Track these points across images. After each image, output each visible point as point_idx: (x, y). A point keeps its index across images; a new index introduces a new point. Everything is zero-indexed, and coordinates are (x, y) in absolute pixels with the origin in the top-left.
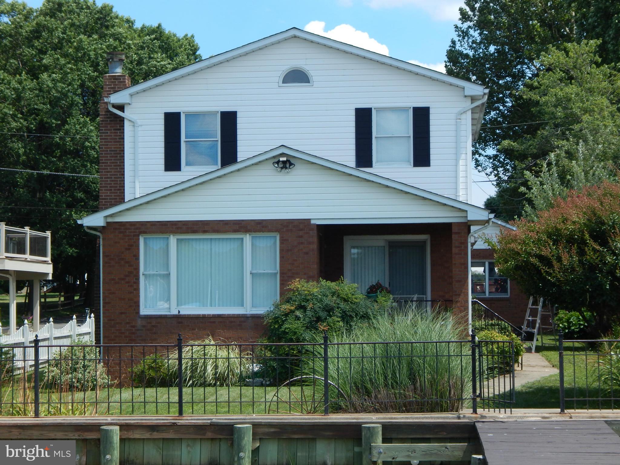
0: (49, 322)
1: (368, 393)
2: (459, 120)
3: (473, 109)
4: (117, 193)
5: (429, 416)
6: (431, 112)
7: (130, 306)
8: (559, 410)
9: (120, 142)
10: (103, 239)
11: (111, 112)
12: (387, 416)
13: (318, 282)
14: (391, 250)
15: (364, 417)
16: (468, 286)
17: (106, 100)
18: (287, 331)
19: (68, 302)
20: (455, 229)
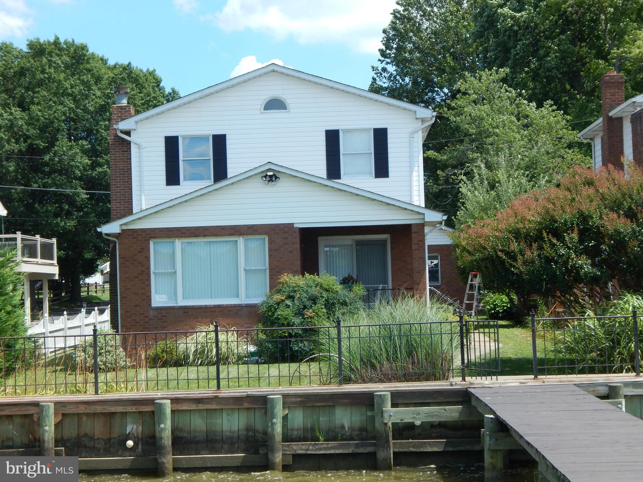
0: (63, 315)
1: (373, 366)
2: (412, 139)
3: (422, 129)
4: (126, 205)
5: (427, 384)
6: (388, 132)
7: (143, 300)
8: (533, 377)
9: (127, 162)
10: (119, 244)
11: (119, 136)
12: (392, 386)
13: (303, 275)
14: (358, 248)
15: (373, 386)
16: (426, 276)
17: (115, 127)
18: (279, 317)
19: (56, 298)
20: (414, 229)
